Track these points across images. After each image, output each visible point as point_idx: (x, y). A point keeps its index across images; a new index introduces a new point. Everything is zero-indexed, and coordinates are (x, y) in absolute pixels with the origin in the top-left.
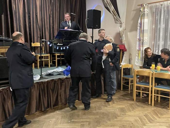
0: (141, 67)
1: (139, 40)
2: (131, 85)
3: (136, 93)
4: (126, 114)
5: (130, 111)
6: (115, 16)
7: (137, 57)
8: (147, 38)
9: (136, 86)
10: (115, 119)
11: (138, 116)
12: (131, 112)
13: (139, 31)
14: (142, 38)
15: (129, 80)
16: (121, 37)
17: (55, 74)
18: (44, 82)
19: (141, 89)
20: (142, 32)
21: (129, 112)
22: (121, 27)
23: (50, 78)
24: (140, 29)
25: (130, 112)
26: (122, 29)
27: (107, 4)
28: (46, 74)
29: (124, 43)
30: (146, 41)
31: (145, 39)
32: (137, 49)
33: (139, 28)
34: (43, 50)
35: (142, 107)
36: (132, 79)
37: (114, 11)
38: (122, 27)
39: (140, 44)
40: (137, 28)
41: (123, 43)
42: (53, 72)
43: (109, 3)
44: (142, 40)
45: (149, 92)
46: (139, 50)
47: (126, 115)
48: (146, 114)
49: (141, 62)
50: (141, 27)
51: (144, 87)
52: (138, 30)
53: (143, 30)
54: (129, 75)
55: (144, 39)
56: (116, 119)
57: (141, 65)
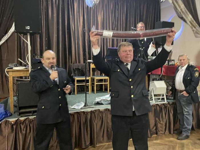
6: (195, 27)
17: (105, 103)
18: (86, 112)
27: (181, 13)
37: (193, 22)
42: (101, 100)
43: (185, 12)
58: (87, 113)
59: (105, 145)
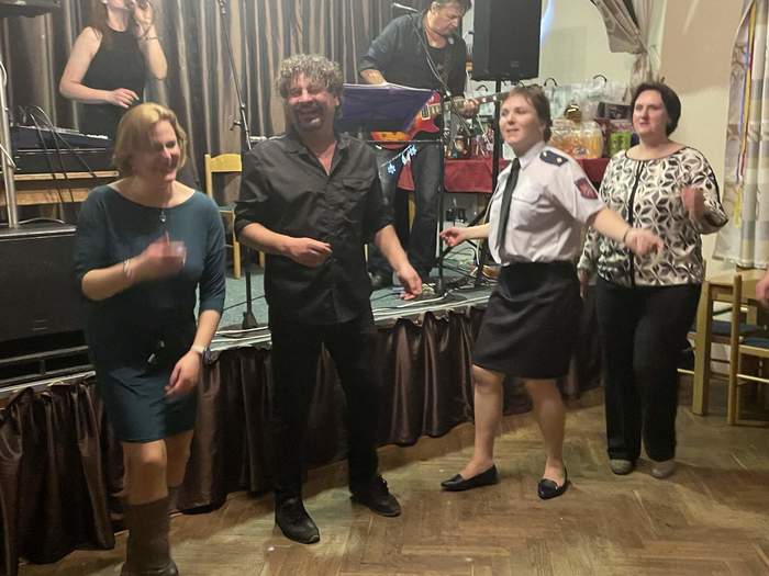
1: (736, 133)
10: (634, 554)
14: (754, 123)
20: (755, 91)
24: (743, 76)
32: (727, 176)
33: (736, 70)
44: (752, 135)
46: (737, 185)
49: (746, 242)
53: (761, 82)
55: (764, 128)
56: (635, 551)
57: (745, 262)
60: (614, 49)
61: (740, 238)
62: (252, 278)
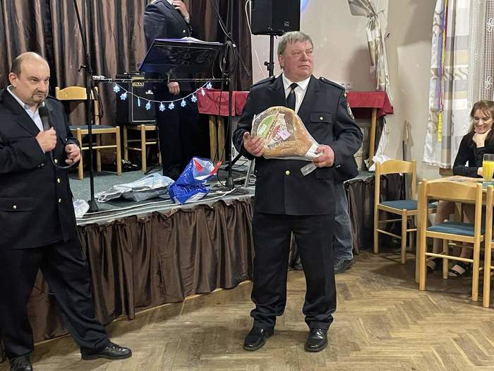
0: (443, 172)
1: (437, 74)
2: (408, 233)
3: (426, 262)
4: (393, 336)
5: (405, 324)
7: (429, 136)
8: (465, 65)
9: (427, 238)
10: (354, 355)
11: (434, 342)
12: (409, 328)
13: (437, 42)
14: (448, 67)
15: (400, 217)
16: (373, 65)
17: (139, 196)
18: (102, 226)
19: (445, 249)
20: (449, 44)
21: (401, 330)
22: (371, 29)
23: (123, 213)
24: (441, 34)
25: (404, 328)
26: (378, 35)
28: (108, 197)
29: (383, 84)
30: (464, 77)
31: (460, 69)
32: (431, 105)
33: (436, 30)
34: (97, 113)
35: (448, 310)
36: (411, 213)
38: (377, 29)
39: (443, 88)
40: (431, 32)
41: (380, 86)
42: (133, 189)
44: (448, 75)
45: (472, 258)
46: (438, 110)
47: (390, 338)
48: (463, 336)
49: (445, 151)
50: (443, 27)
51: (454, 242)
52: (435, 39)
53: (453, 39)
54: (403, 197)
55: (456, 71)
56: (355, 353)
57: (445, 165)
58: (104, 226)
59: (154, 311)
60: (354, 13)
61: (440, 149)
62: (95, 179)
